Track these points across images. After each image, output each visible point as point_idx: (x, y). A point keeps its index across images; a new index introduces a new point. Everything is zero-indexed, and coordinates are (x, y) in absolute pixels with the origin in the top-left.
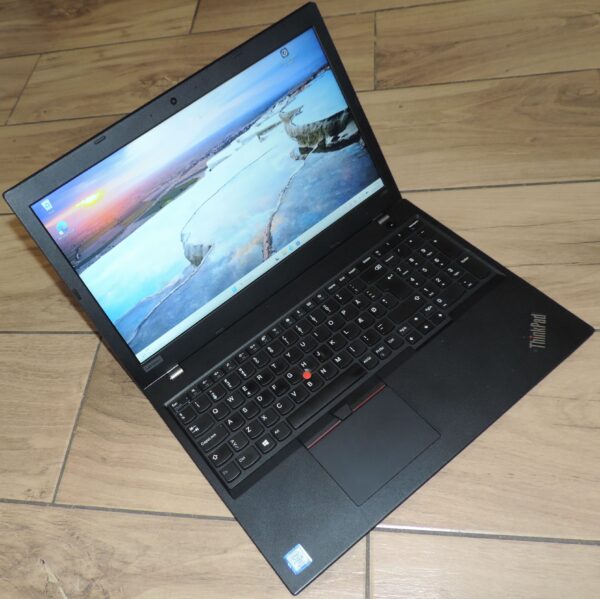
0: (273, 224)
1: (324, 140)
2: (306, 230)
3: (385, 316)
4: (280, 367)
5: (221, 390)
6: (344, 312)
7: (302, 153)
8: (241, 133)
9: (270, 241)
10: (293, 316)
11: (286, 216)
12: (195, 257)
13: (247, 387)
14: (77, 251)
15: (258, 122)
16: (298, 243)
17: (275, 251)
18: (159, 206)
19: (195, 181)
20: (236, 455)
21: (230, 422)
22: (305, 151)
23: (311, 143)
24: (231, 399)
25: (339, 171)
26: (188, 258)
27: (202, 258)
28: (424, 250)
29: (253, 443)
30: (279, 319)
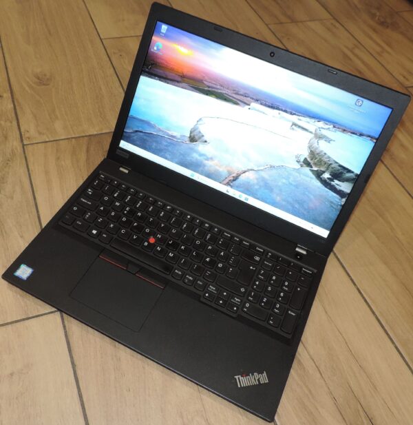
0: (247, 173)
1: (324, 172)
3: (219, 274)
4: (152, 223)
7: (303, 162)
8: (285, 111)
9: (235, 179)
10: (193, 219)
11: (257, 179)
12: (194, 137)
13: (130, 210)
14: (152, 64)
15: (301, 118)
17: (232, 187)
18: (208, 93)
19: (236, 104)
20: (81, 219)
21: (102, 208)
22: (307, 163)
23: (315, 164)
24: (117, 204)
25: (312, 197)
26: (191, 133)
27: (196, 141)
28: (286, 284)
29: (92, 225)
30: (186, 211)
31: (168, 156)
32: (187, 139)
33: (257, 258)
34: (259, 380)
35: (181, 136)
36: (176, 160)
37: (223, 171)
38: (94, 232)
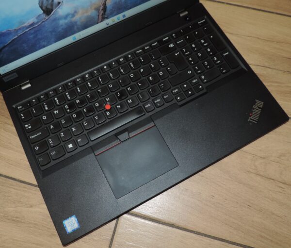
2: (131, 8)
3: (167, 80)
4: (92, 97)
5: (52, 104)
6: (142, 70)
9: (105, 9)
10: (109, 65)
12: (47, 8)
13: (68, 106)
16: (124, 16)
17: (107, 18)
20: (50, 149)
21: (52, 127)
24: (56, 112)
26: (41, 7)
27: (52, 10)
28: (203, 41)
29: (62, 144)
30: (100, 66)
31: (44, 43)
32: (44, 16)
33: (172, 45)
34: (259, 108)
35: (37, 18)
36: (53, 40)
37: (92, 13)
38: (70, 146)
